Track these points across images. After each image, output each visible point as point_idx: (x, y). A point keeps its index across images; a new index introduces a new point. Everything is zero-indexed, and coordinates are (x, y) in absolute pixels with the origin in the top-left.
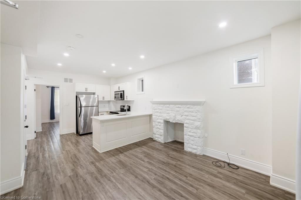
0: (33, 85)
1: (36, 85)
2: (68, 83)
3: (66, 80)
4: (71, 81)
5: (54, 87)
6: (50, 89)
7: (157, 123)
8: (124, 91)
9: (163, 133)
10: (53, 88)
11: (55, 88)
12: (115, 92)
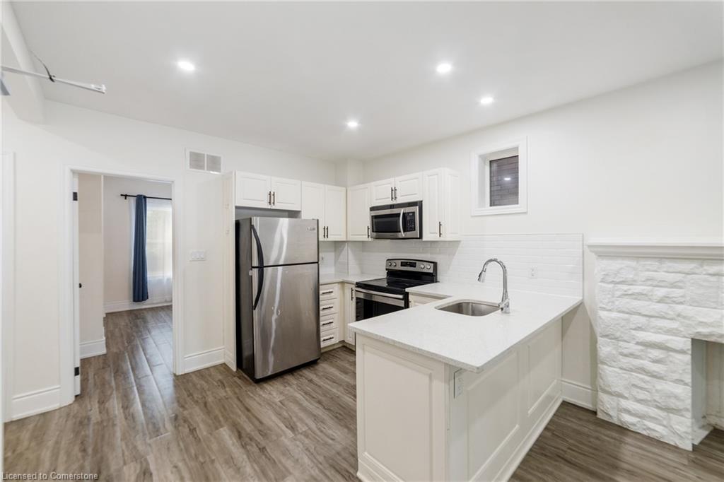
0: (68, 174)
1: (82, 176)
2: (206, 171)
3: (197, 161)
4: (214, 163)
5: (145, 197)
6: (133, 201)
7: (633, 348)
8: (419, 204)
9: (689, 401)
10: (141, 201)
11: (147, 199)
12: (372, 209)
